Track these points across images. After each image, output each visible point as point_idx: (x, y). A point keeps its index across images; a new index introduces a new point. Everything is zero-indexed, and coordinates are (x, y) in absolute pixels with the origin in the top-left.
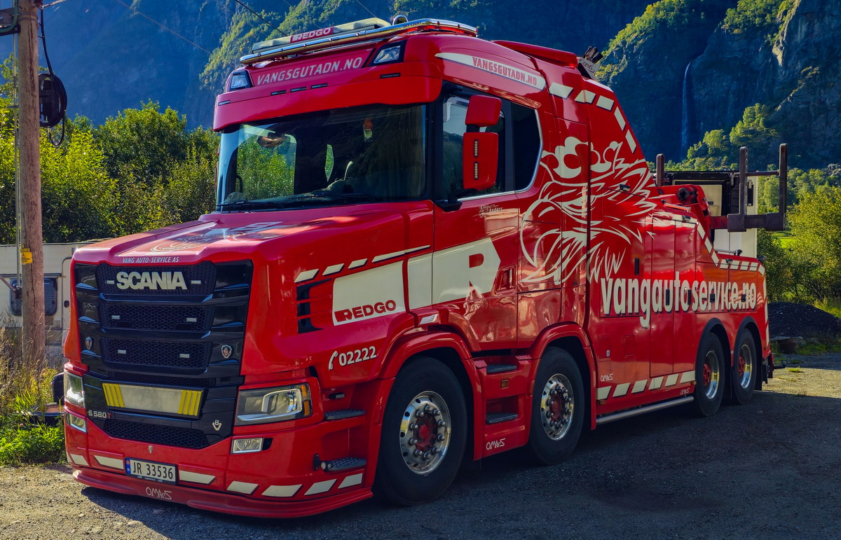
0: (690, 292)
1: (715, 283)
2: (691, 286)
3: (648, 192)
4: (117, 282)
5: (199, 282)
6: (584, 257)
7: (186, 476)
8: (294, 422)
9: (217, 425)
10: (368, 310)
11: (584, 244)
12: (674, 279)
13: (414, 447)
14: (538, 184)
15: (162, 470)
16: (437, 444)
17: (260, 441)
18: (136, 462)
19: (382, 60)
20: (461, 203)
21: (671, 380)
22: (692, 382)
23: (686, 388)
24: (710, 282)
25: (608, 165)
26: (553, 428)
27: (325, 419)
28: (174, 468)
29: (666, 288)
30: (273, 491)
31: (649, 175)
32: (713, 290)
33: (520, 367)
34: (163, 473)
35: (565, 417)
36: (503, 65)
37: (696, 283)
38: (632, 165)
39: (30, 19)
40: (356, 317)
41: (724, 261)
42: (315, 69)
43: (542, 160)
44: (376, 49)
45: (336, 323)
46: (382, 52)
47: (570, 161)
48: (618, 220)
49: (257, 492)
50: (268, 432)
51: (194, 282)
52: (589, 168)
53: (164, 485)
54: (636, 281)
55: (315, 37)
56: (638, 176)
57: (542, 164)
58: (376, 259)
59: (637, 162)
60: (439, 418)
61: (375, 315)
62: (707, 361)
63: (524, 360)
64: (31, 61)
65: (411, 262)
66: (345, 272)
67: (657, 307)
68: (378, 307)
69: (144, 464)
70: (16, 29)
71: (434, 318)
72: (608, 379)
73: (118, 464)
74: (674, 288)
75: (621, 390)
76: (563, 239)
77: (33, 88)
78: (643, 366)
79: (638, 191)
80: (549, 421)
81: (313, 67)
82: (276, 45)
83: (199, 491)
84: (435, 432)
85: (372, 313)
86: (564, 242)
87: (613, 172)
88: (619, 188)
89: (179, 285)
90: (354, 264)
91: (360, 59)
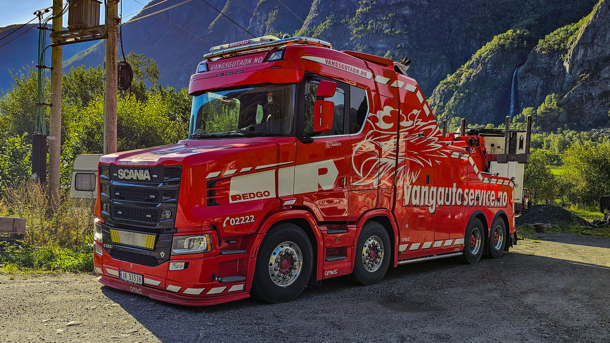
0: (463, 195)
1: (480, 191)
2: (463, 192)
3: (437, 139)
4: (118, 174)
5: (156, 176)
6: (394, 173)
7: (148, 281)
8: (203, 254)
9: (162, 254)
10: (252, 196)
11: (394, 165)
12: (452, 187)
13: (278, 272)
14: (365, 132)
15: (136, 277)
16: (293, 271)
17: (183, 264)
18: (125, 272)
19: (273, 59)
20: (313, 139)
21: (448, 243)
22: (462, 245)
23: (458, 247)
24: (476, 190)
25: (411, 123)
26: (370, 265)
27: (221, 254)
28: (141, 276)
29: (447, 192)
30: (189, 291)
31: (438, 129)
32: (478, 194)
33: (348, 231)
34: (136, 279)
35: (378, 260)
36: (345, 64)
37: (467, 191)
38: (427, 123)
39: (114, 31)
40: (244, 199)
41: (486, 179)
42: (239, 63)
43: (368, 118)
44: (270, 53)
45: (231, 202)
46: (274, 54)
47: (386, 119)
48: (416, 153)
49: (181, 292)
50: (188, 259)
51: (154, 176)
52: (399, 123)
53: (137, 286)
54: (427, 187)
55: (241, 45)
56: (430, 130)
57: (368, 120)
58: (258, 168)
59: (430, 122)
60: (295, 256)
61: (256, 198)
62: (474, 233)
63: (353, 228)
64: (113, 54)
65: (280, 170)
66: (238, 174)
67: (441, 202)
68: (259, 194)
69: (128, 274)
70: (106, 36)
71: (293, 202)
72: (406, 240)
73: (116, 273)
74: (452, 192)
75: (415, 246)
76: (380, 162)
77: (114, 69)
78: (430, 234)
79: (430, 137)
80: (367, 261)
81: (238, 61)
82: (222, 49)
83: (154, 289)
84: (292, 264)
85: (254, 197)
86: (380, 164)
87: (414, 126)
88: (418, 136)
89: (147, 177)
90: (244, 170)
91: (262, 58)
